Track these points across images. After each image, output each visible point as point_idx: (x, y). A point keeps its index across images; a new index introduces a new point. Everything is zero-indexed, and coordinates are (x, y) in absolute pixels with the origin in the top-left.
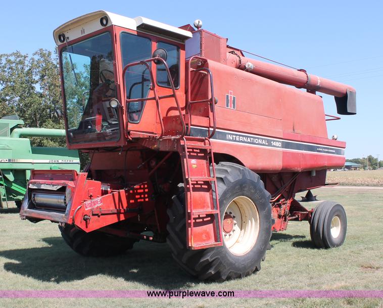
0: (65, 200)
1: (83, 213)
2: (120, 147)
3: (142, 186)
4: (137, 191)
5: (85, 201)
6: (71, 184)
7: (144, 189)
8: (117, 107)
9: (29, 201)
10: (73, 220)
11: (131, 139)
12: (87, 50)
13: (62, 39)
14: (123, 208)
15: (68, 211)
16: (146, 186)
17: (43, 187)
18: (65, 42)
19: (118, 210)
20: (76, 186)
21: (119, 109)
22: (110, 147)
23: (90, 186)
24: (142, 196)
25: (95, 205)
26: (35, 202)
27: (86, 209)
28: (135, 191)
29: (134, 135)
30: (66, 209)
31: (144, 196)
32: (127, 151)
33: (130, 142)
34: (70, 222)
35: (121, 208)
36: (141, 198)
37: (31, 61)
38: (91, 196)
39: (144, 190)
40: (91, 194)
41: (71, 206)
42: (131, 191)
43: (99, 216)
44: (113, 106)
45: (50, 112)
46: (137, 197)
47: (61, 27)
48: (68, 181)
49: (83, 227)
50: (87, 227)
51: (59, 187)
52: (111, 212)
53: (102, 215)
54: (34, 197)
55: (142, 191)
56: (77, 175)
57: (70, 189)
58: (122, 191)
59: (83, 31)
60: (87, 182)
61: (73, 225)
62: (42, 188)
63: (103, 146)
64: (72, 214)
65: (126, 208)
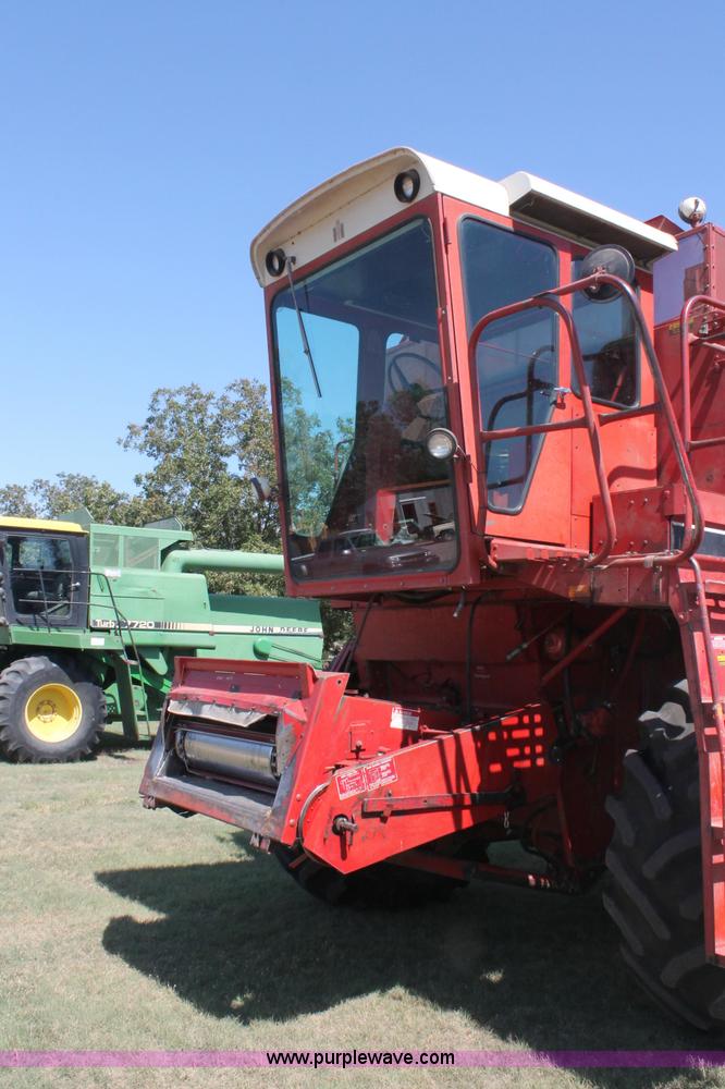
0: (274, 759)
1: (332, 810)
2: (456, 591)
3: (526, 719)
4: (510, 735)
5: (338, 767)
6: (292, 709)
7: (532, 726)
8: (449, 458)
9: (167, 751)
10: (299, 833)
11: (494, 564)
12: (348, 303)
13: (276, 265)
14: (468, 790)
15: (281, 799)
16: (538, 718)
17: (208, 713)
18: (286, 273)
19: (454, 796)
20: (310, 717)
21: (456, 462)
22: (421, 592)
23: (355, 716)
24: (527, 751)
25: (370, 780)
26: (186, 758)
27: (342, 797)
28: (505, 735)
29: (505, 550)
30: (276, 788)
31: (533, 750)
32: (475, 604)
33: (489, 574)
34: (288, 840)
35: (463, 791)
36: (522, 757)
37: (221, 402)
38: (359, 750)
39: (532, 733)
40: (360, 743)
41: (292, 786)
42: (492, 736)
43: (384, 820)
44: (436, 455)
45: (260, 517)
46: (512, 752)
47: (273, 227)
48: (284, 699)
49: (331, 856)
50: (344, 856)
51: (257, 717)
52: (423, 805)
53: (395, 813)
54: (182, 742)
55: (525, 733)
56: (315, 679)
57: (290, 725)
58: (465, 733)
59: (339, 231)
60: (345, 703)
61: (299, 849)
62: (203, 715)
63: (400, 586)
64: (295, 814)
65: (479, 789)
